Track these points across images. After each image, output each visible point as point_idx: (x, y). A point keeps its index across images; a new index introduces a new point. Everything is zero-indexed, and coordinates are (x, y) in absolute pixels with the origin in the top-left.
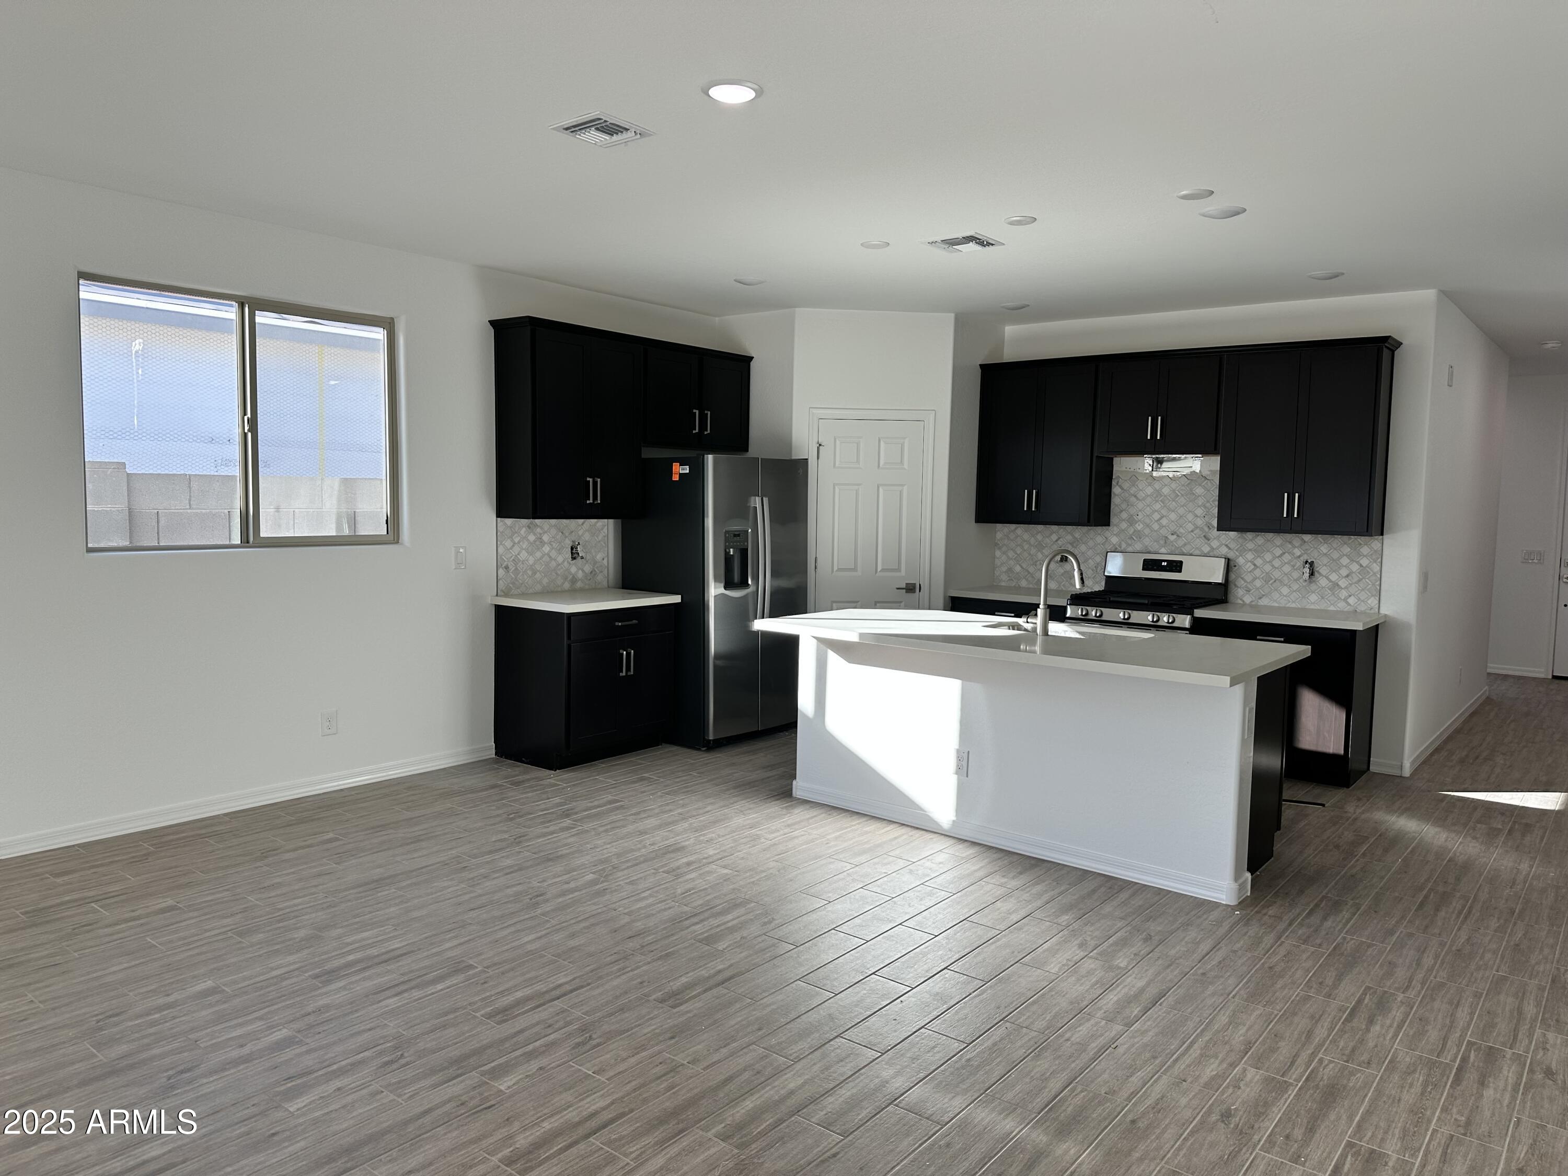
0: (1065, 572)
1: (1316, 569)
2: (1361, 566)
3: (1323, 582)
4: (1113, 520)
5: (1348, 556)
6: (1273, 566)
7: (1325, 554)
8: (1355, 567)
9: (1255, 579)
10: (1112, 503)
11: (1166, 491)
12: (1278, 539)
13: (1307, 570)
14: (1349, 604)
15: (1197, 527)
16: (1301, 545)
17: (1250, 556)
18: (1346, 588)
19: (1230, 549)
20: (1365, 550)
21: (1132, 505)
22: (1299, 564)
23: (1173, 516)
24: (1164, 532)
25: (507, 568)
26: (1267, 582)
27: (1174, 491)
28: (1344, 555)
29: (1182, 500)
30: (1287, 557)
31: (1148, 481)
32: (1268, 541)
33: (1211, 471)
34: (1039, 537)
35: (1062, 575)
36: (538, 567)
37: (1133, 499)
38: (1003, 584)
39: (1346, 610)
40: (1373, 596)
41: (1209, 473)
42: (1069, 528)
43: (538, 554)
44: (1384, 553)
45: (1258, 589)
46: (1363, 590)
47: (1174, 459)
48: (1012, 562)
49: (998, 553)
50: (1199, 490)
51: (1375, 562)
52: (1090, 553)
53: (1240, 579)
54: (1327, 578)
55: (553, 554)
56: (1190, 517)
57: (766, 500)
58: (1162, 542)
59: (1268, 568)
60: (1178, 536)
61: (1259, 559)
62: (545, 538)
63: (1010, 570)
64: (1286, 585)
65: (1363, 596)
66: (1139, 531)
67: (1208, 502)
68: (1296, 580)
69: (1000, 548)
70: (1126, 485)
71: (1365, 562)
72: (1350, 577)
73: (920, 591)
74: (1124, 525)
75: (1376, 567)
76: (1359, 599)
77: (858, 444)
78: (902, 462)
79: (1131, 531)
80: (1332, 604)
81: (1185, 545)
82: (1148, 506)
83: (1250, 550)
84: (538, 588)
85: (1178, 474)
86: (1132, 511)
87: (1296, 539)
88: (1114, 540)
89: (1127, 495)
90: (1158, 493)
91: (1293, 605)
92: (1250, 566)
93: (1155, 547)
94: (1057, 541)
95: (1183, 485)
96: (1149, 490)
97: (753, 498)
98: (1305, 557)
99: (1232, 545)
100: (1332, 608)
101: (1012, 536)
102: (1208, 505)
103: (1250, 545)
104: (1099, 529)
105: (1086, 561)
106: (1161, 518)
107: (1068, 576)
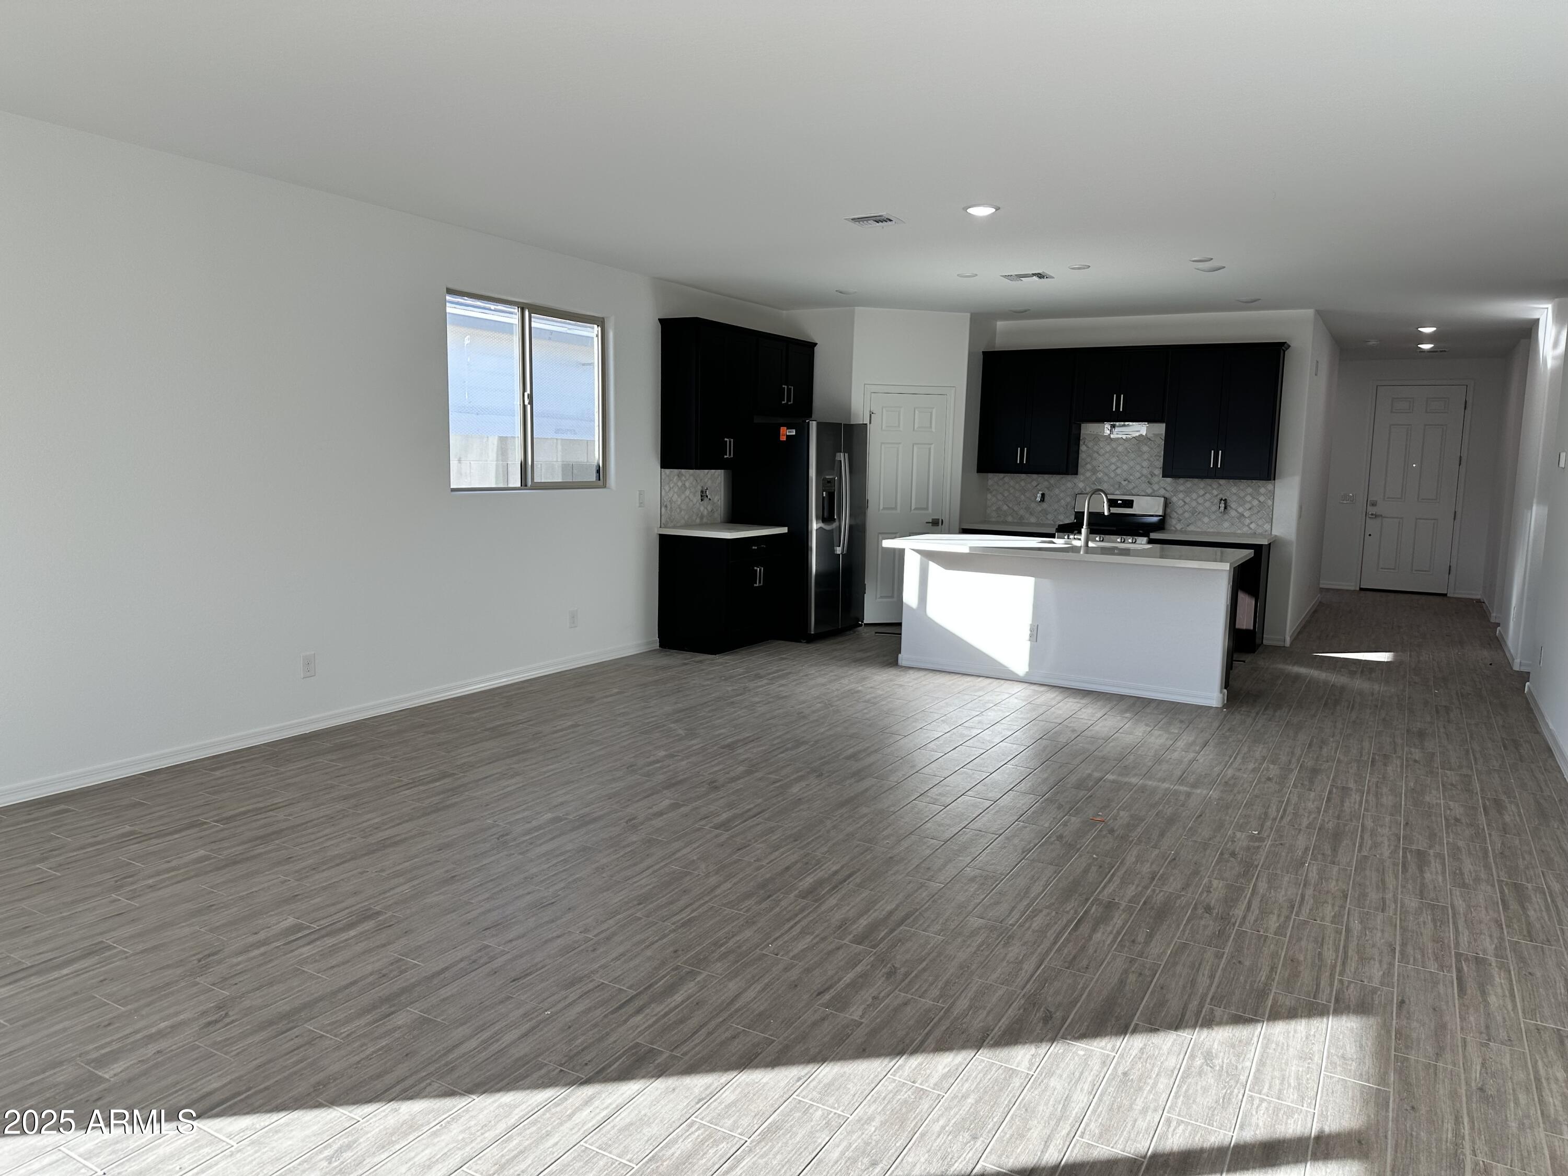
0: (1043, 509)
1: (1228, 504)
2: (1260, 501)
3: (1233, 513)
4: (1080, 470)
5: (1251, 495)
6: (1198, 503)
7: (1235, 493)
8: (1255, 503)
9: (1184, 512)
10: (1080, 457)
11: (1120, 449)
12: (1202, 483)
13: (1222, 505)
14: (1251, 529)
15: (1143, 475)
16: (1218, 487)
17: (1181, 496)
18: (1249, 517)
19: (1166, 490)
20: (1262, 490)
21: (1095, 459)
22: (1216, 501)
23: (1125, 467)
24: (1118, 479)
25: (666, 506)
26: (1193, 514)
27: (1126, 449)
28: (1248, 494)
29: (1132, 456)
30: (1208, 496)
31: (1107, 441)
32: (1196, 484)
34: (1023, 483)
35: (1041, 512)
36: (683, 507)
37: (1095, 455)
38: (994, 520)
39: (1248, 532)
40: (1267, 522)
41: (1152, 435)
42: (1046, 476)
43: (683, 497)
44: (1275, 492)
45: (1186, 519)
46: (1261, 518)
47: (1124, 426)
48: (1000, 503)
49: (989, 496)
50: (1145, 448)
51: (1269, 498)
52: (1062, 495)
53: (1173, 511)
54: (1236, 511)
55: (691, 496)
56: (1138, 467)
57: (846, 455)
58: (1117, 486)
59: (1194, 504)
60: (1129, 482)
61: (1187, 498)
62: (687, 484)
63: (999, 509)
64: (1208, 515)
65: (1260, 522)
66: (1100, 478)
67: (1151, 456)
68: (1214, 512)
69: (991, 492)
70: (1090, 445)
71: (1262, 499)
72: (1252, 510)
73: (942, 525)
74: (1088, 474)
75: (1270, 503)
76: (1258, 525)
77: (899, 412)
78: (931, 427)
79: (1094, 478)
80: (1239, 529)
81: (1134, 488)
82: (1107, 460)
83: (1182, 492)
84: (683, 522)
85: (1129, 436)
86: (1095, 463)
87: (1215, 483)
88: (1081, 485)
89: (1091, 452)
90: (1115, 450)
91: (1212, 530)
92: (1182, 503)
93: (1112, 490)
94: (1037, 486)
95: (1133, 445)
96: (1108, 448)
97: (838, 454)
98: (1220, 496)
99: (1168, 488)
100: (1239, 532)
101: (1001, 483)
102: (1151, 459)
103: (1182, 488)
104: (1069, 477)
105: (1059, 501)
106: (1117, 469)
107: (1045, 512)
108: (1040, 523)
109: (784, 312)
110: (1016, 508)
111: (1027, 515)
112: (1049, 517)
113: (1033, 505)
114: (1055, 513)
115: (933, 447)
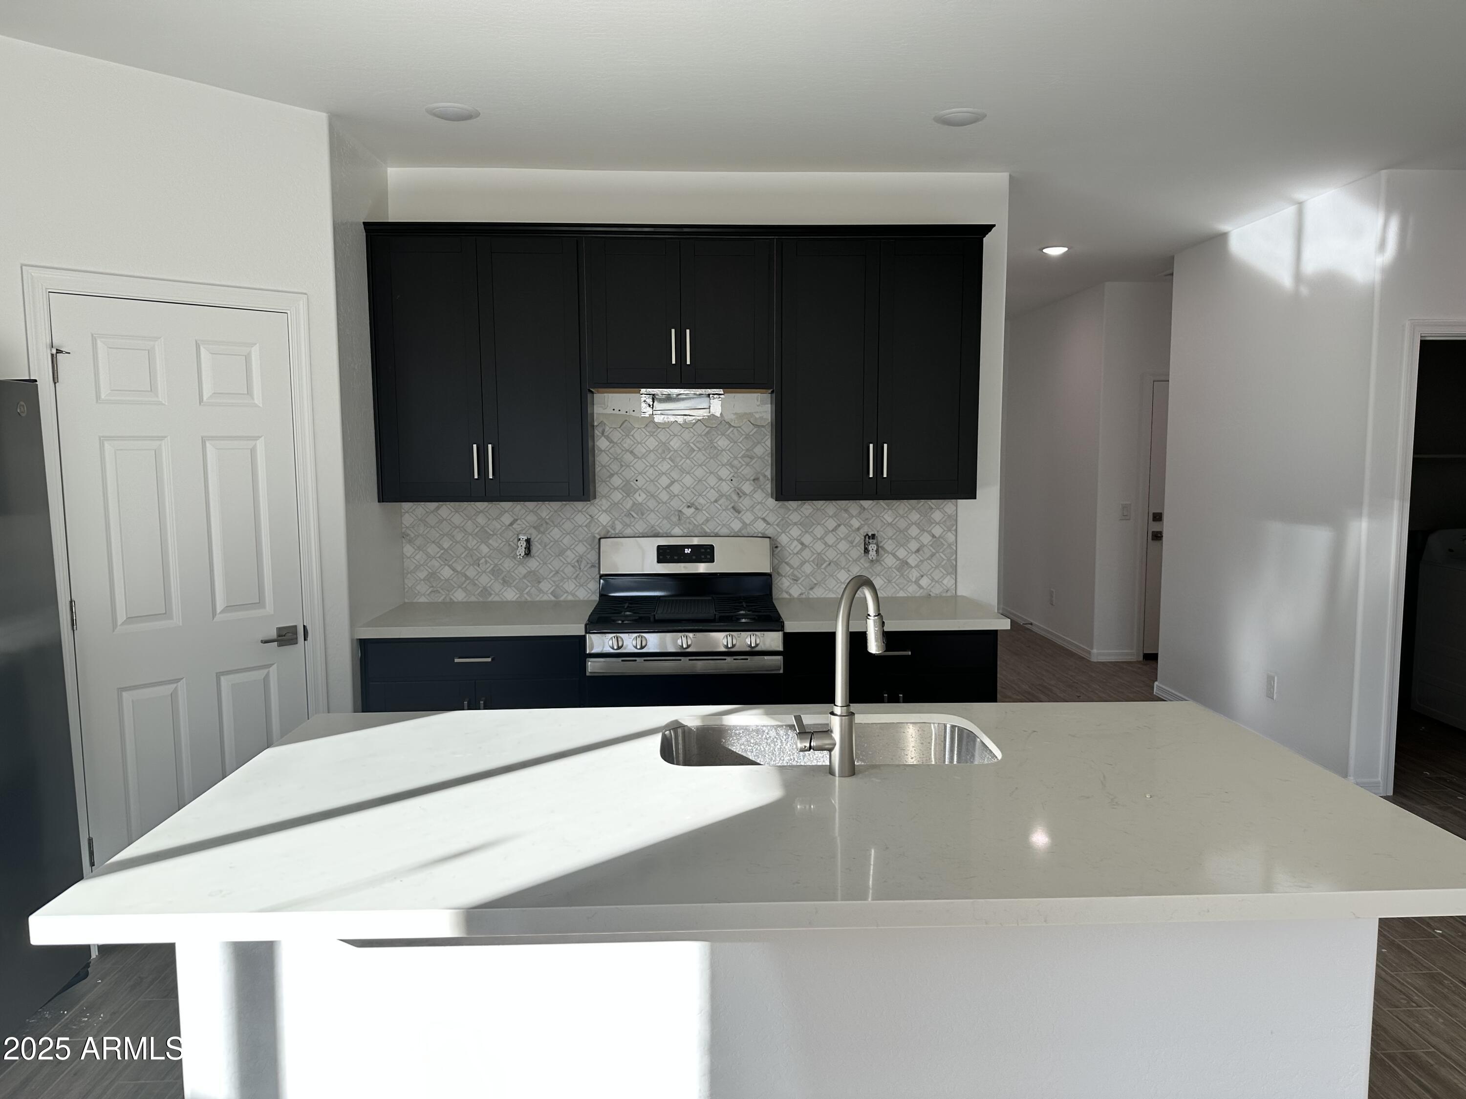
0: (530, 572)
1: (880, 544)
2: (934, 536)
3: (889, 561)
4: (599, 489)
5: (918, 525)
6: (826, 544)
7: (890, 524)
8: (926, 539)
9: (803, 563)
10: (597, 463)
11: (675, 444)
12: (830, 508)
14: (921, 587)
15: (722, 496)
16: (860, 513)
17: (795, 532)
18: (917, 566)
19: (768, 523)
20: (937, 516)
21: (628, 466)
22: (859, 539)
23: (688, 480)
24: (675, 504)
26: (819, 566)
27: (687, 443)
28: (913, 524)
29: (700, 457)
30: (843, 531)
31: (649, 429)
32: (818, 509)
33: (736, 414)
34: (481, 520)
35: (525, 577)
37: (628, 457)
38: (423, 599)
39: (918, 595)
40: (948, 574)
41: (733, 417)
42: (531, 505)
44: (959, 518)
45: (807, 576)
46: (937, 567)
47: (676, 398)
48: (435, 563)
49: (408, 550)
50: (722, 443)
51: (950, 530)
52: (567, 541)
53: (784, 563)
54: (894, 555)
56: (712, 480)
58: (675, 519)
59: (819, 547)
60: (697, 509)
61: (807, 535)
63: (433, 576)
64: (844, 568)
65: (937, 575)
66: (641, 504)
67: (736, 458)
68: (856, 561)
69: (410, 542)
70: (616, 436)
71: (937, 531)
72: (921, 552)
73: (305, 640)
74: (617, 496)
75: (950, 537)
76: (933, 580)
77: (151, 352)
79: (628, 504)
80: (901, 589)
81: (707, 520)
82: (652, 466)
83: (795, 524)
85: (690, 418)
86: (628, 474)
87: (853, 506)
88: (604, 518)
89: (619, 451)
90: (665, 446)
92: (795, 546)
93: (665, 526)
94: (511, 524)
95: (700, 435)
96: (652, 443)
98: (867, 530)
99: (771, 518)
100: (901, 594)
101: (432, 520)
102: (736, 462)
103: (795, 517)
104: (579, 505)
105: (561, 553)
106: (672, 483)
107: (536, 578)
108: (526, 602)
110: (471, 572)
111: (497, 587)
112: (545, 586)
113: (508, 564)
114: (556, 579)
115: (260, 445)
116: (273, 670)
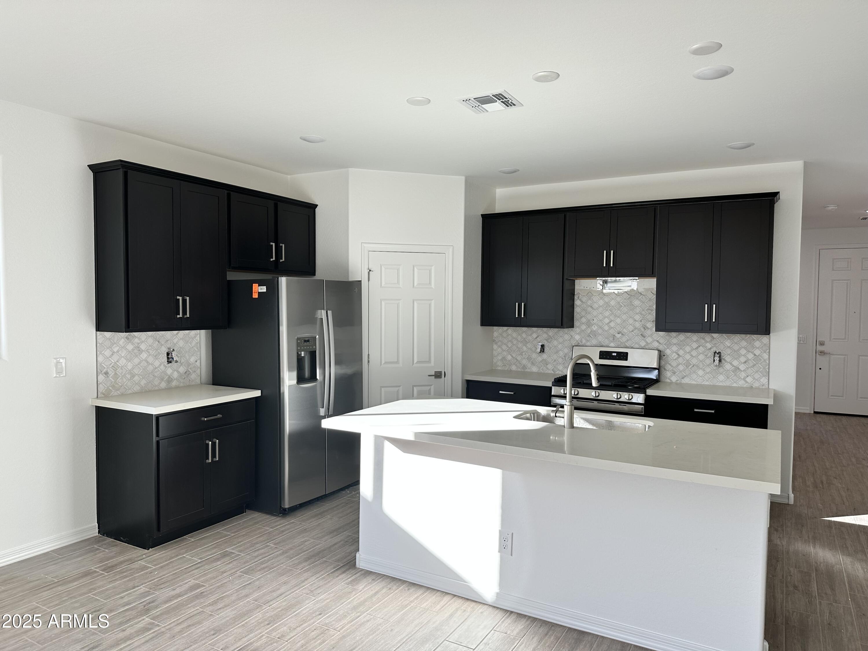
0: (543, 360)
1: (722, 357)
2: (755, 355)
3: (728, 366)
4: (576, 323)
5: (745, 348)
6: (691, 355)
7: (729, 347)
8: (750, 356)
9: (679, 364)
10: (575, 311)
11: (613, 303)
12: (695, 336)
13: (717, 358)
14: (746, 382)
15: (636, 328)
16: (711, 340)
17: (674, 348)
18: (744, 371)
19: (660, 343)
20: (757, 344)
21: (589, 313)
22: (711, 354)
23: (618, 321)
24: (612, 332)
25: (106, 373)
26: (687, 367)
27: (619, 303)
28: (743, 348)
29: (625, 309)
30: (701, 349)
31: (600, 296)
32: (688, 337)
33: (644, 289)
34: (524, 335)
35: (541, 362)
36: (136, 371)
37: (589, 309)
38: (499, 368)
39: (745, 386)
40: (764, 376)
41: (643, 290)
42: (545, 329)
43: (136, 361)
44: (771, 346)
45: (681, 372)
46: (757, 372)
47: (615, 281)
48: (505, 353)
49: (495, 347)
50: (637, 303)
51: (765, 352)
53: (668, 364)
54: (731, 364)
55: (151, 359)
56: (631, 321)
57: (330, 312)
58: (611, 339)
59: (688, 357)
60: (622, 334)
61: (681, 351)
62: (143, 347)
63: (504, 358)
64: (701, 369)
65: (757, 376)
66: (595, 331)
67: (643, 310)
68: (708, 365)
69: (496, 343)
70: (584, 299)
71: (757, 352)
72: (747, 363)
73: (445, 377)
74: (584, 327)
75: (766, 356)
76: (754, 379)
77: (398, 270)
78: (430, 283)
79: (589, 331)
80: (735, 382)
81: (628, 340)
82: (601, 313)
83: (675, 344)
84: (137, 388)
85: (621, 291)
86: (589, 317)
87: (707, 337)
88: (577, 337)
89: (585, 306)
90: (607, 304)
91: (707, 383)
92: (675, 356)
93: (606, 342)
94: (536, 338)
95: (625, 299)
96: (601, 302)
97: (319, 311)
98: (714, 349)
99: (661, 341)
100: (735, 385)
101: (505, 335)
102: (643, 312)
103: (675, 341)
104: (566, 330)
105: (557, 352)
106: (610, 322)
107: (545, 363)
108: (541, 373)
109: (289, 176)
110: (519, 358)
111: (529, 365)
112: (550, 366)
113: (534, 356)
114: (555, 363)
115: (433, 303)
116: (432, 387)
